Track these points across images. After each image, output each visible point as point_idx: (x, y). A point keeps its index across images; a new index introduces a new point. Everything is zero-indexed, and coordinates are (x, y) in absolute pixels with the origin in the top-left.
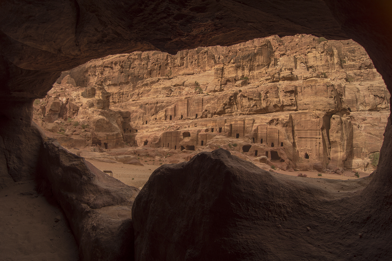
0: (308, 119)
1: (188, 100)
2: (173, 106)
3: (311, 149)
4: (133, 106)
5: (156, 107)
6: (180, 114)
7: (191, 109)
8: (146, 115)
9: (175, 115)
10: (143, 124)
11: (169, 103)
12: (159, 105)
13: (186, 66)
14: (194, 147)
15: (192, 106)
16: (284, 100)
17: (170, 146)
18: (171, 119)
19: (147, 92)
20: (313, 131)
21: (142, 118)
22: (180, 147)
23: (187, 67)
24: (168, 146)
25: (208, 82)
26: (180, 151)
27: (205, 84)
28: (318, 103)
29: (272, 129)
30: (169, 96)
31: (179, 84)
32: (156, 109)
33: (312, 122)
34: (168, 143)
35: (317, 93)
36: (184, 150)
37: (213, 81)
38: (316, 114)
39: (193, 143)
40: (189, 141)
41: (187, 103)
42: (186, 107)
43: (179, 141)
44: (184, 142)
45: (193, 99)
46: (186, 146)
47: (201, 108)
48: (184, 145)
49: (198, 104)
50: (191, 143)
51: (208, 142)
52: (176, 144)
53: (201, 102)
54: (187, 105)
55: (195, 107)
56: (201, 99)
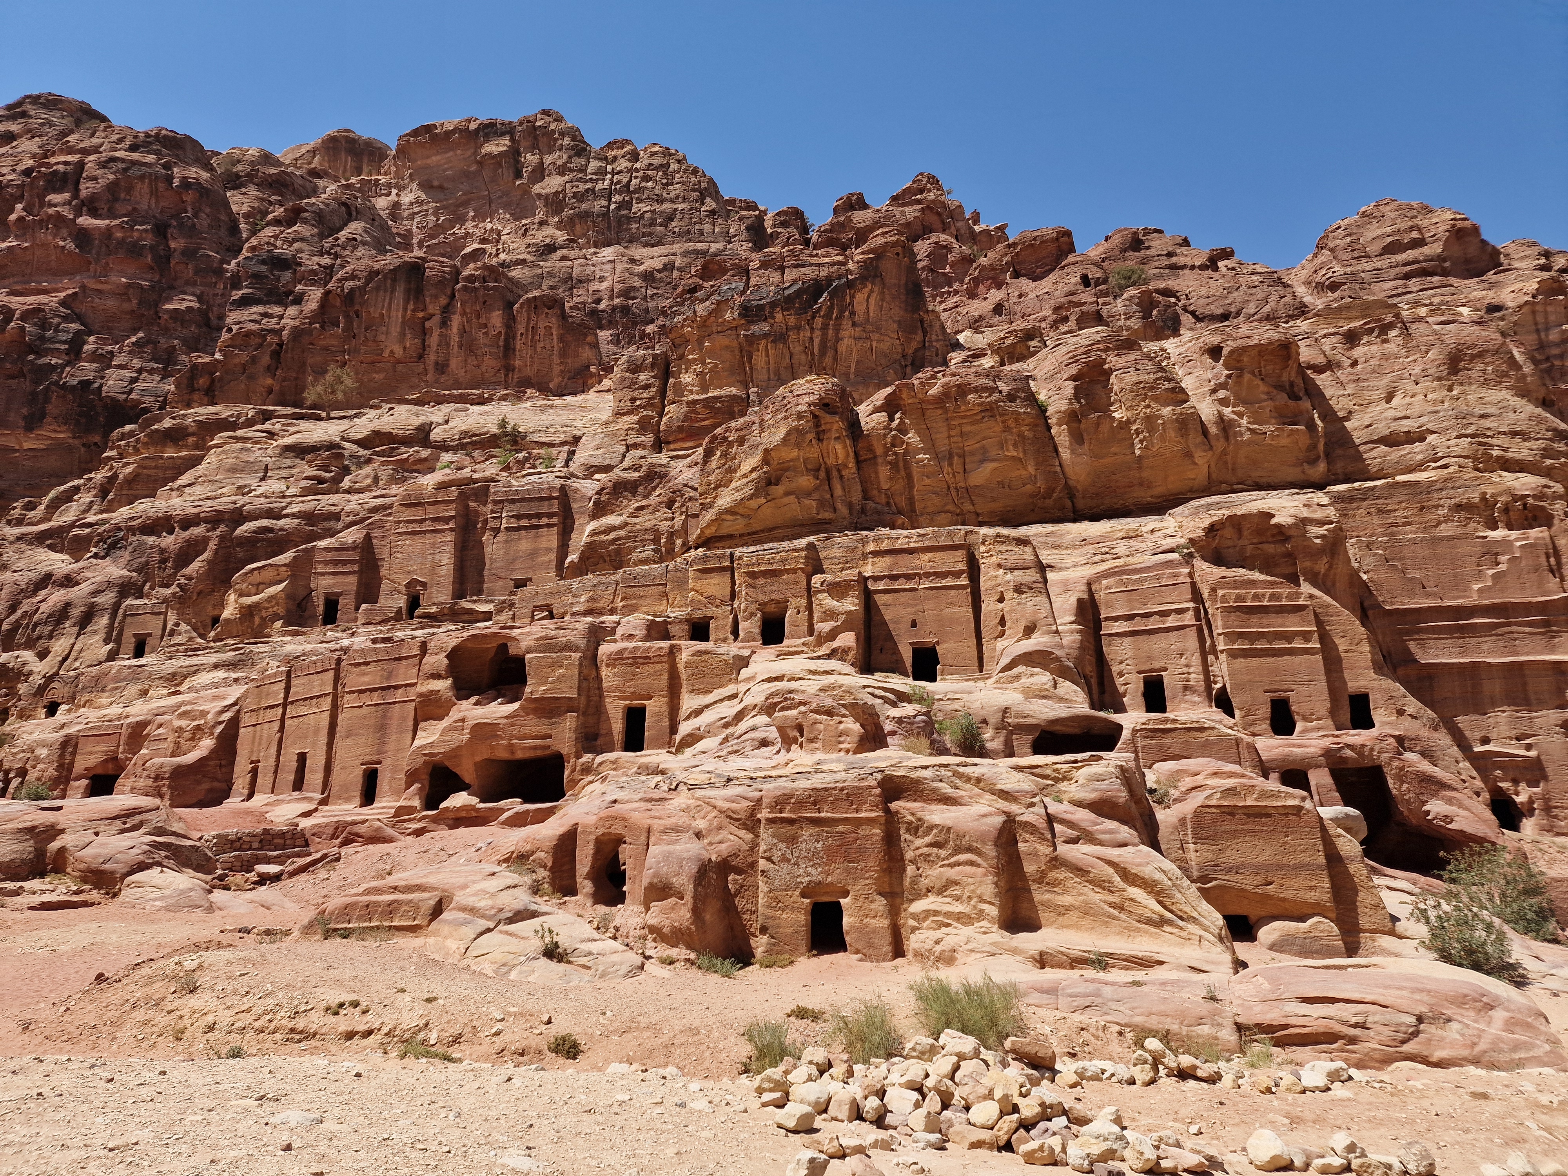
1: (463, 497)
2: (351, 536)
3: (1532, 754)
4: (49, 548)
5: (227, 542)
6: (400, 586)
8: (140, 597)
10: (112, 656)
12: (246, 527)
13: (437, 363)
14: (556, 762)
15: (490, 533)
17: (314, 776)
18: (329, 619)
19: (170, 474)
20: (1516, 616)
21: (106, 620)
22: (412, 777)
23: (441, 368)
24: (298, 784)
25: (577, 433)
26: (410, 810)
27: (558, 438)
30: (323, 493)
31: (394, 434)
32: (218, 558)
33: (1490, 551)
34: (302, 758)
36: (459, 800)
37: (607, 423)
38: (1509, 492)
39: (553, 732)
40: (506, 717)
41: (452, 517)
42: (450, 537)
43: (411, 723)
44: (455, 728)
45: (495, 493)
46: (478, 758)
47: (554, 544)
48: (455, 753)
49: (534, 521)
50: (527, 730)
51: (688, 718)
52: (375, 758)
53: (555, 509)
54: (451, 530)
55: (507, 541)
56: (551, 489)
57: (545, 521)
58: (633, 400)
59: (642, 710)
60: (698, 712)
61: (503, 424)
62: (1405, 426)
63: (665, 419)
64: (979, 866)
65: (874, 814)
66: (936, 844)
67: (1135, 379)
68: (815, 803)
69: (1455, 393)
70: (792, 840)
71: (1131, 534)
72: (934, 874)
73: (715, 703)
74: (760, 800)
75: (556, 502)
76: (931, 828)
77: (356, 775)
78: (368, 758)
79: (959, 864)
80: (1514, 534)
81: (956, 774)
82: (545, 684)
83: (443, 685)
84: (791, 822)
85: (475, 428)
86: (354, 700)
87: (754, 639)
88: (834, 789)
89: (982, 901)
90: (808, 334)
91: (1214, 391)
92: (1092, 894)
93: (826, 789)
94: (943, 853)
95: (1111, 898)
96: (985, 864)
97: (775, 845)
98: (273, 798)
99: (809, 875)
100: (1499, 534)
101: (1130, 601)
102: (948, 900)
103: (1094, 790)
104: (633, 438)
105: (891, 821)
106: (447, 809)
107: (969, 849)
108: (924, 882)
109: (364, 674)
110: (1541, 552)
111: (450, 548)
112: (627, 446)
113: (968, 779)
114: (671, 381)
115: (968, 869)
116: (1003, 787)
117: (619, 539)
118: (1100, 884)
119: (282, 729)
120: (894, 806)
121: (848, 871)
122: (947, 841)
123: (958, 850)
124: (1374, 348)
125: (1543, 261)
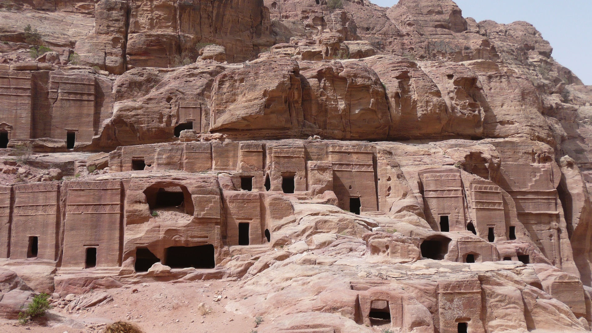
20: (539, 196)
22: (128, 255)
25: (73, 40)
26: (129, 272)
28: (533, 122)
36: (158, 267)
37: (92, 38)
38: (541, 149)
39: (209, 235)
40: (185, 227)
41: (29, 89)
42: (28, 101)
43: (118, 225)
44: (154, 231)
45: (53, 78)
46: (167, 247)
47: (92, 112)
48: (155, 244)
49: (78, 97)
50: (196, 234)
51: (275, 230)
52: (93, 243)
53: (92, 92)
54: (28, 96)
55: (61, 107)
56: (89, 80)
57: (85, 97)
58: (108, 26)
59: (247, 224)
60: (279, 228)
62: (508, 118)
63: (129, 42)
64: (518, 309)
65: (479, 291)
66: (500, 301)
67: (423, 84)
68: (459, 287)
69: (523, 107)
70: (452, 301)
71: (426, 153)
72: (500, 311)
73: (286, 224)
74: (438, 286)
75: (93, 88)
76: (498, 295)
77: (81, 252)
78: (88, 243)
79: (510, 308)
80: (541, 165)
81: (497, 274)
82: (203, 210)
83: (144, 208)
84: (451, 294)
85: (6, 28)
86: (74, 210)
87: (279, 190)
88: (465, 281)
89: (520, 321)
90: (211, 9)
91: (449, 93)
92: (549, 316)
93: (462, 281)
94: (503, 304)
95: (555, 318)
96: (519, 308)
97: (446, 303)
98: (10, 261)
99: (458, 314)
100: (536, 164)
101: (436, 184)
102: (506, 321)
103: (531, 278)
104: (109, 49)
105: (483, 293)
106: (153, 272)
107: (514, 303)
108: (495, 314)
109: (80, 196)
110: (548, 173)
111: (28, 108)
112: (106, 54)
113: (502, 276)
114: (132, 20)
115: (514, 310)
116: (516, 279)
117: (137, 115)
118: (552, 313)
119: (10, 221)
120: (484, 286)
121: (471, 312)
122: (505, 300)
123: (509, 303)
124: (498, 84)
125: (478, 29)
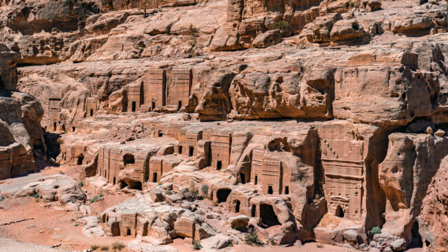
0: (345, 139)
1: (164, 72)
2: (138, 83)
3: (347, 199)
4: (69, 76)
5: (108, 83)
6: (150, 99)
7: (170, 90)
8: (90, 97)
9: (142, 102)
10: (85, 116)
11: (132, 76)
12: (113, 78)
14: (140, 184)
15: (172, 84)
16: (307, 97)
18: (134, 110)
19: (100, 45)
20: (351, 165)
21: (83, 104)
22: (119, 181)
24: (105, 176)
25: (217, 27)
27: (210, 30)
28: (364, 108)
29: (270, 159)
30: (137, 58)
31: (159, 30)
32: (106, 88)
33: (351, 146)
34: (106, 171)
35: (367, 87)
36: (126, 188)
37: (224, 25)
38: (357, 131)
39: (140, 178)
40: (132, 173)
41: (162, 79)
42: (161, 86)
43: (119, 170)
45: (174, 71)
47: (188, 90)
48: (125, 179)
49: (183, 81)
50: (135, 176)
53: (188, 78)
54: (162, 83)
55: (177, 87)
56: (188, 71)
57: (186, 81)
59: (157, 174)
61: (191, 26)
63: (240, 27)
64: (142, 228)
65: (134, 218)
68: (128, 216)
72: (139, 228)
75: (189, 75)
76: (140, 221)
77: (113, 178)
78: (114, 175)
80: (358, 142)
82: (138, 167)
83: (122, 163)
84: (126, 218)
85: (185, 26)
86: (112, 161)
87: (187, 155)
88: (130, 214)
97: (124, 221)
99: (127, 225)
100: (354, 141)
102: (140, 231)
104: (231, 32)
105: (136, 220)
106: (124, 190)
107: (142, 225)
109: (113, 156)
110: (360, 149)
111: (162, 89)
112: (229, 36)
114: (244, 9)
119: (103, 162)
120: (138, 217)
121: (131, 226)
124: (350, 78)
